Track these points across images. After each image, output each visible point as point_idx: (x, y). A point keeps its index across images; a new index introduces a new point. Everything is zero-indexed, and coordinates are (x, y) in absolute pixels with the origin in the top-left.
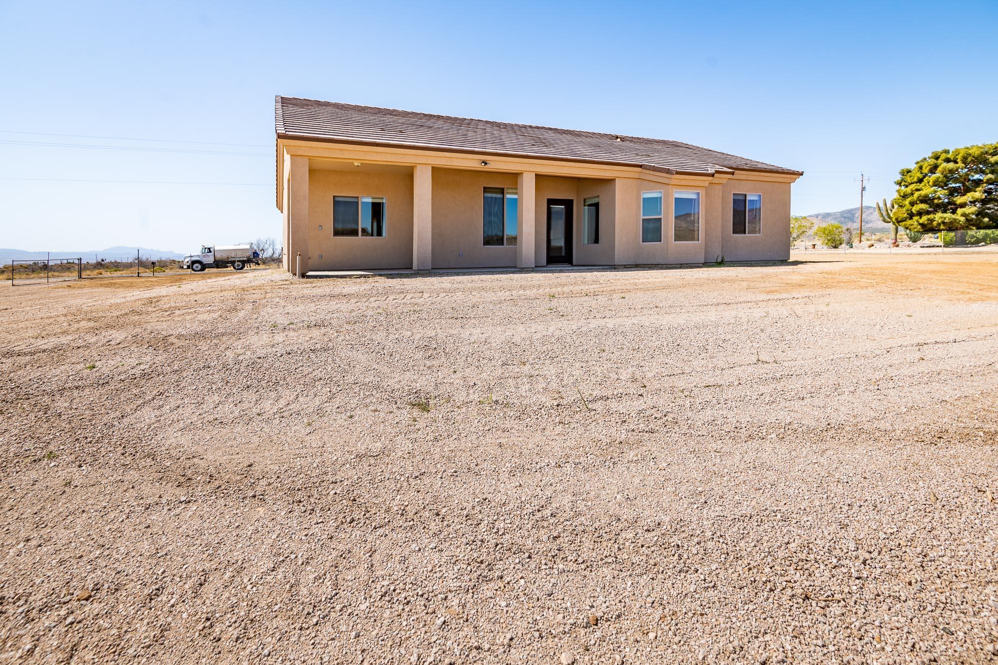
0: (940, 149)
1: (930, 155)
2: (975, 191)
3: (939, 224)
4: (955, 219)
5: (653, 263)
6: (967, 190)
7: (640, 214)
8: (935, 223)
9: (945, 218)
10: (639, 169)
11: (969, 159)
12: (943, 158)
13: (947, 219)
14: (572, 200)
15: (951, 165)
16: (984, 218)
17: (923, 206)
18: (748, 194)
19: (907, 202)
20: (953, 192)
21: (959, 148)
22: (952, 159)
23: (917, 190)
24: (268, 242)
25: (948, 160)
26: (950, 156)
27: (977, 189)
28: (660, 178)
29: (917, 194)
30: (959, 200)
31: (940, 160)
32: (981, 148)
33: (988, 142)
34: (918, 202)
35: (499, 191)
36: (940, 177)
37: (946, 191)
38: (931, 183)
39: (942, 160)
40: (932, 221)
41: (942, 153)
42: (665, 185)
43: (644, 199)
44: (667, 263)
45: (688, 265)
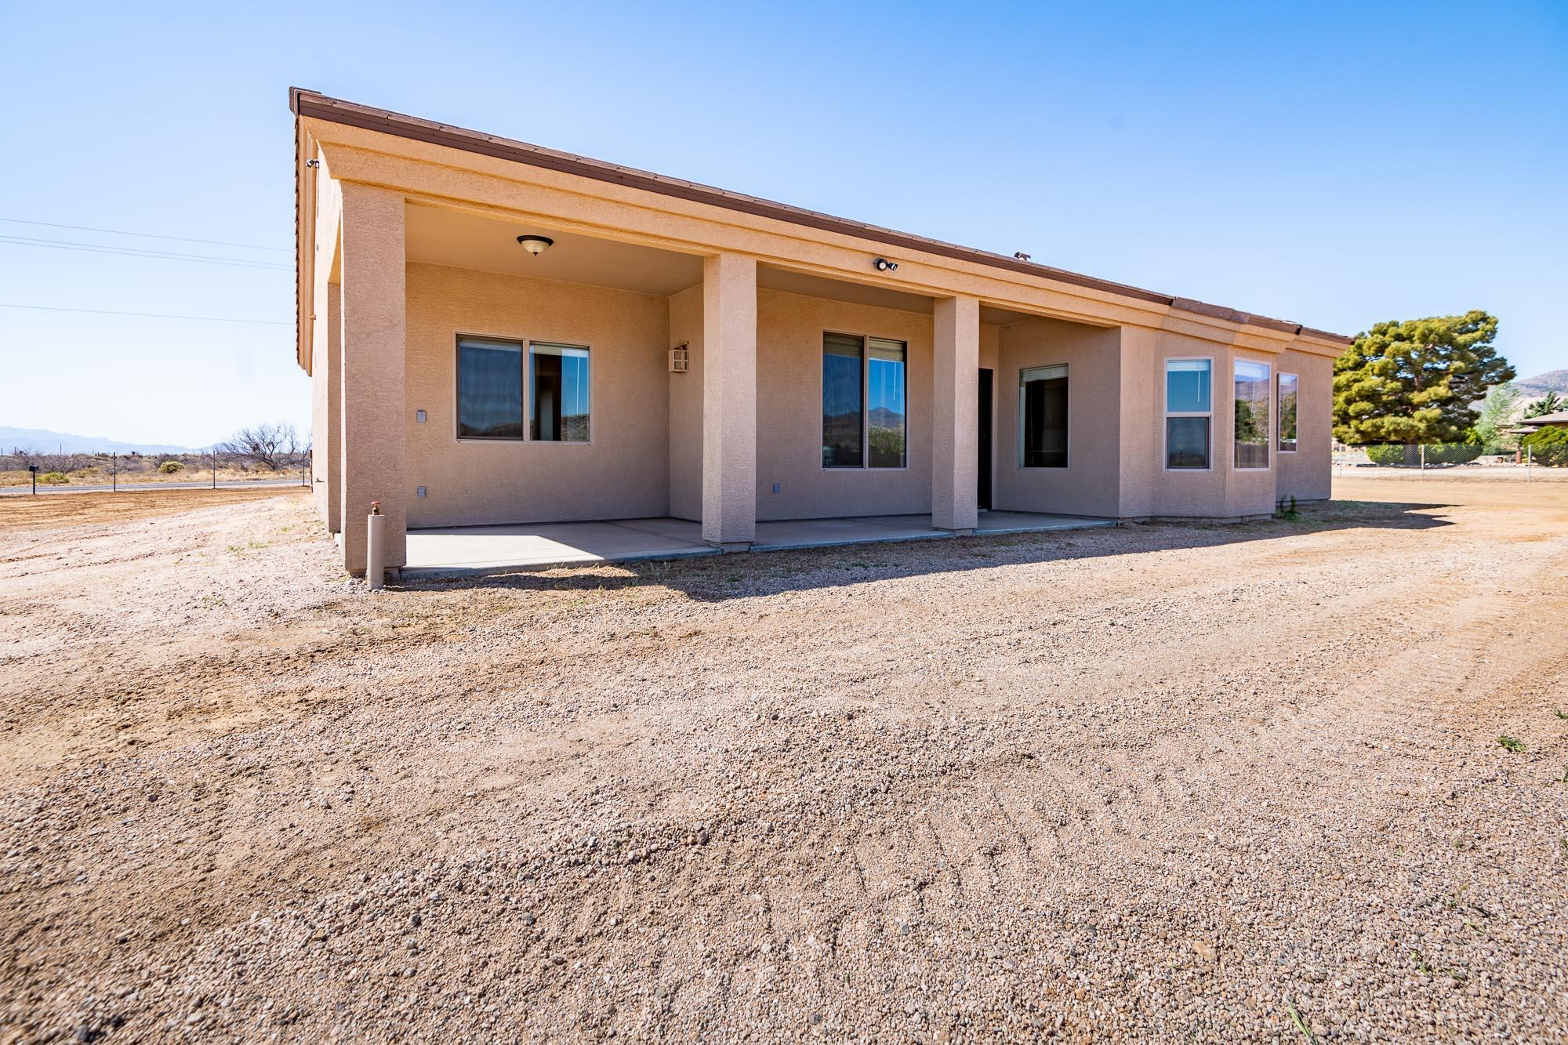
0: (1386, 321)
1: (1372, 329)
2: (1439, 386)
3: (1389, 433)
4: (1412, 427)
5: (1191, 515)
6: (1426, 385)
7: (1161, 408)
8: (1383, 431)
9: (1399, 424)
10: (1164, 309)
11: (1431, 337)
12: (1392, 334)
13: (1402, 426)
14: (991, 371)
15: (1405, 346)
16: (1450, 425)
17: (1365, 405)
19: (1341, 398)
20: (1409, 386)
21: (1415, 318)
22: (1405, 335)
23: (1356, 381)
24: (282, 430)
25: (1399, 338)
26: (1401, 331)
27: (1441, 382)
28: (1211, 330)
29: (1356, 387)
30: (1417, 397)
31: (1387, 336)
32: (1444, 321)
33: (1454, 315)
34: (1357, 399)
35: (853, 342)
36: (1389, 362)
37: (1399, 384)
38: (1376, 371)
39: (1391, 337)
40: (1378, 428)
41: (1389, 327)
42: (1216, 347)
43: (1172, 375)
44: (1223, 515)
45: (1251, 519)
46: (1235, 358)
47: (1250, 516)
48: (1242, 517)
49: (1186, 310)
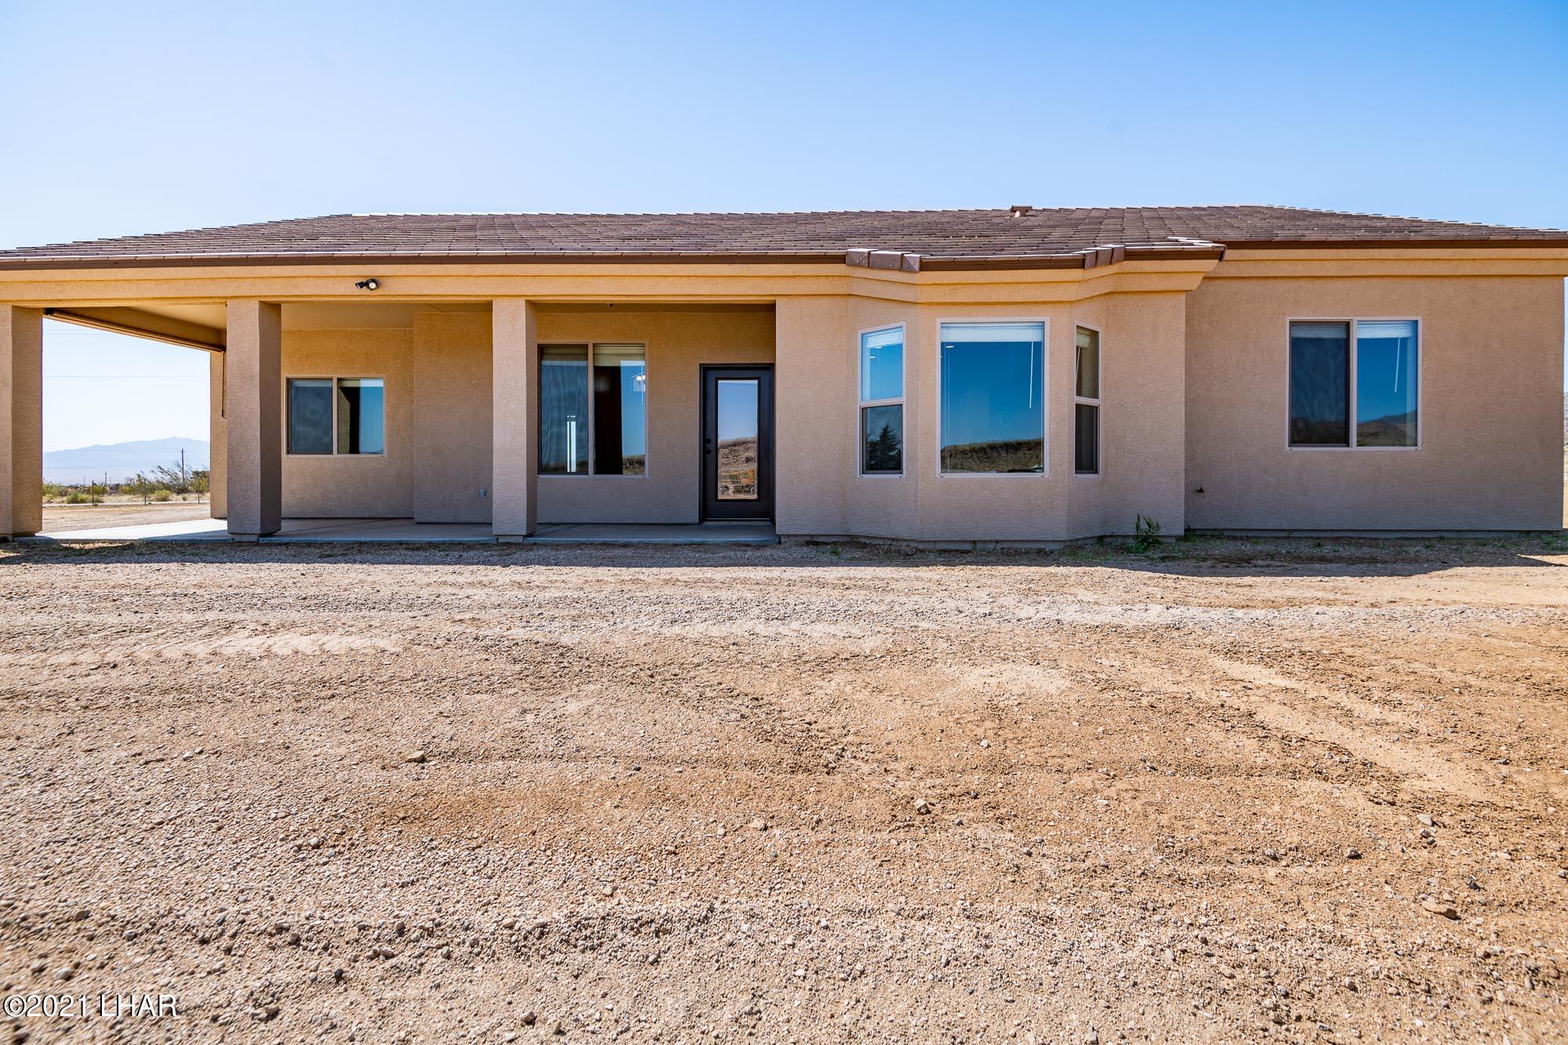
5: (886, 535)
7: (854, 396)
18: (1354, 320)
42: (907, 309)
44: (917, 537)
45: (999, 546)
46: (939, 321)
47: (997, 542)
48: (974, 542)
49: (859, 265)
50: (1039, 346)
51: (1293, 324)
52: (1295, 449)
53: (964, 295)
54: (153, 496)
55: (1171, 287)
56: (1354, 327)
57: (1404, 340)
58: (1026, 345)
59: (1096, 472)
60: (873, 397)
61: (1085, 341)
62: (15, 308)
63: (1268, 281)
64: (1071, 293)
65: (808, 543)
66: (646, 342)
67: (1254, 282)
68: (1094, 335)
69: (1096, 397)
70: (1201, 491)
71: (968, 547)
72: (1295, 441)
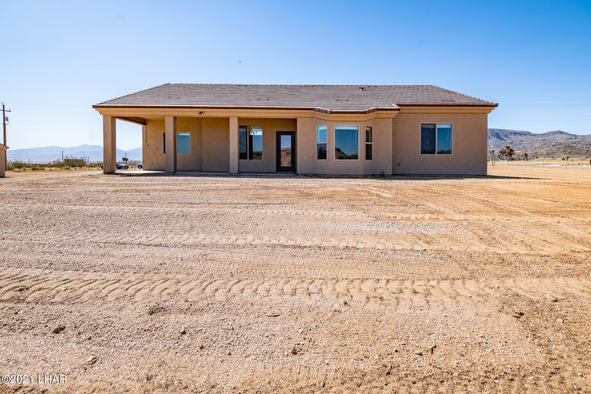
5: (323, 174)
7: (315, 141)
10: (312, 112)
18: (437, 123)
28: (322, 117)
42: (328, 122)
44: (330, 174)
45: (348, 176)
46: (335, 125)
47: (348, 175)
48: (343, 175)
49: (317, 111)
50: (357, 130)
51: (422, 124)
52: (422, 155)
53: (340, 119)
54: (63, 168)
55: (388, 117)
56: (437, 125)
57: (450, 128)
58: (355, 130)
59: (372, 160)
60: (320, 142)
61: (369, 129)
62: (112, 117)
63: (416, 114)
64: (364, 119)
65: (305, 176)
66: (262, 125)
67: (412, 114)
68: (371, 128)
69: (372, 142)
70: (399, 165)
71: (341, 176)
72: (422, 153)
